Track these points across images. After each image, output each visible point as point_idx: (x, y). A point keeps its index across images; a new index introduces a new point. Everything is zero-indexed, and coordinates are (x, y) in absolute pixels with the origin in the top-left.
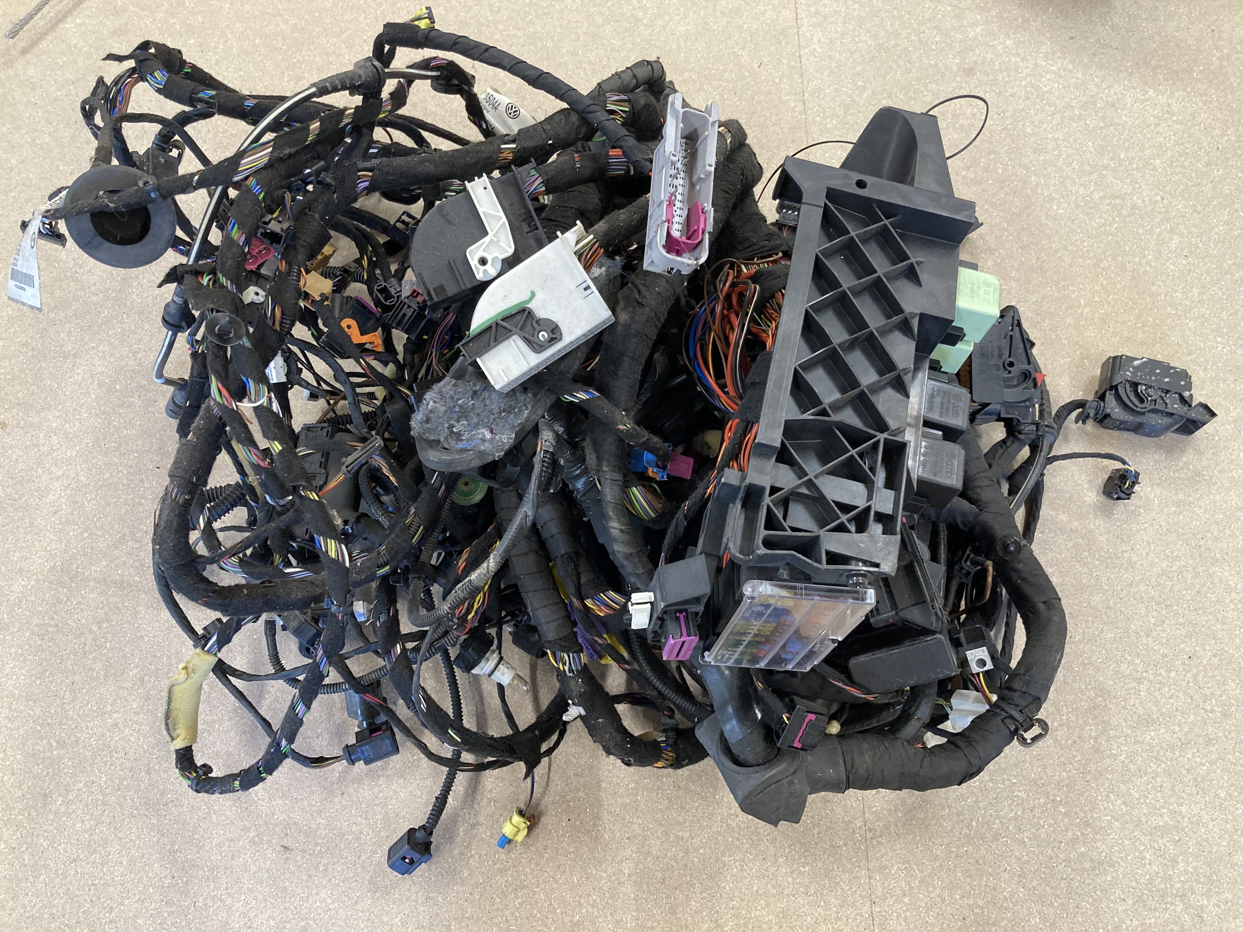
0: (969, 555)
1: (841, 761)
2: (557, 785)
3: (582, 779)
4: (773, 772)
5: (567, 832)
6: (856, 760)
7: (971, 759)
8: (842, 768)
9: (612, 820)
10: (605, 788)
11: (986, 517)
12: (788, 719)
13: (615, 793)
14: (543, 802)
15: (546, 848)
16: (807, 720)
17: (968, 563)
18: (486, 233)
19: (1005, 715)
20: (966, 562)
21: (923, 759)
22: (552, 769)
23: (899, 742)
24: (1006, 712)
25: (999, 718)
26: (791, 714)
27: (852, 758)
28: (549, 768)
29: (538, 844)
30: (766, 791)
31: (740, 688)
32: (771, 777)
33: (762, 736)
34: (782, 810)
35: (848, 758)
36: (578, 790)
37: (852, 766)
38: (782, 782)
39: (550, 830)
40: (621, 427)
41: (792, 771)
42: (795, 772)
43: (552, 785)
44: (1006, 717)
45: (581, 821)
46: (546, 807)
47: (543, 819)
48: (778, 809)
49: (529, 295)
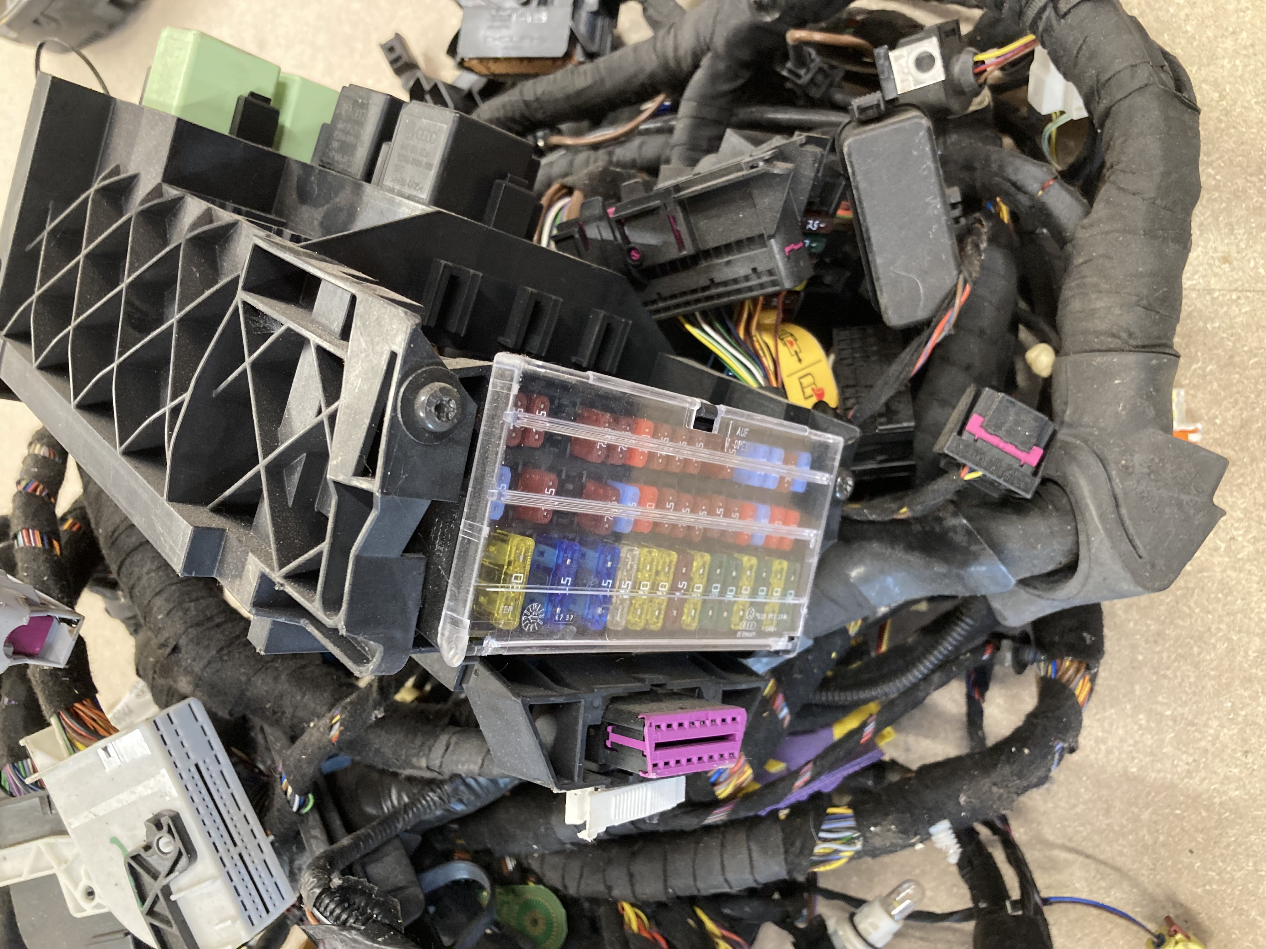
0: (790, 71)
1: (1099, 359)
2: (1121, 853)
3: (1118, 804)
4: (1092, 508)
5: (1215, 863)
6: (1102, 326)
7: (1136, 84)
8: (1115, 358)
9: (1203, 774)
10: (1140, 768)
11: (719, 42)
12: (972, 471)
13: (1152, 753)
14: (1151, 889)
15: (1239, 911)
16: (982, 434)
17: (802, 72)
18: (52, 879)
19: (1049, 12)
20: (799, 77)
21: (1120, 189)
22: (1090, 851)
23: (1081, 234)
24: (1043, 9)
25: (1054, 22)
26: (964, 466)
27: (1098, 334)
28: (1088, 856)
29: (1229, 921)
30: (1131, 531)
31: (910, 547)
32: (1101, 516)
33: (1014, 517)
34: (1185, 498)
35: (1096, 342)
36: (1136, 819)
37: (1114, 336)
38: (1118, 491)
39: (1205, 891)
40: (335, 732)
41: (1097, 468)
42: (1103, 462)
43: (1120, 861)
44: (1056, 8)
45: (1197, 830)
46: (1159, 885)
47: (1182, 898)
48: (1180, 505)
49: (115, 847)
